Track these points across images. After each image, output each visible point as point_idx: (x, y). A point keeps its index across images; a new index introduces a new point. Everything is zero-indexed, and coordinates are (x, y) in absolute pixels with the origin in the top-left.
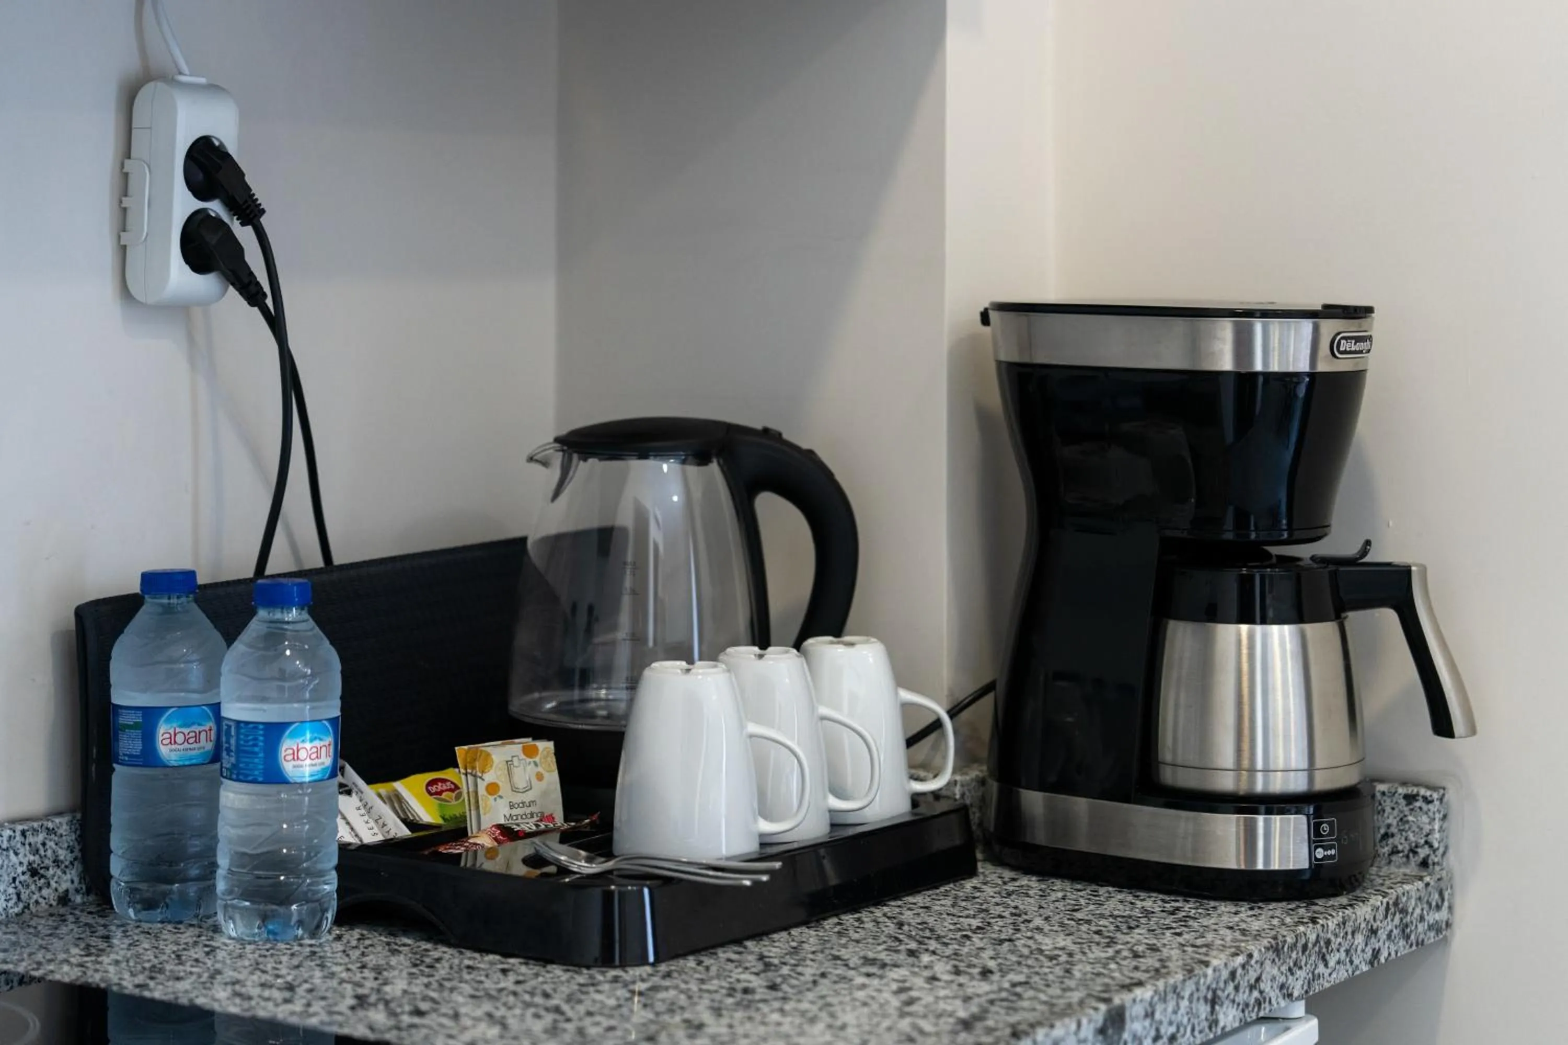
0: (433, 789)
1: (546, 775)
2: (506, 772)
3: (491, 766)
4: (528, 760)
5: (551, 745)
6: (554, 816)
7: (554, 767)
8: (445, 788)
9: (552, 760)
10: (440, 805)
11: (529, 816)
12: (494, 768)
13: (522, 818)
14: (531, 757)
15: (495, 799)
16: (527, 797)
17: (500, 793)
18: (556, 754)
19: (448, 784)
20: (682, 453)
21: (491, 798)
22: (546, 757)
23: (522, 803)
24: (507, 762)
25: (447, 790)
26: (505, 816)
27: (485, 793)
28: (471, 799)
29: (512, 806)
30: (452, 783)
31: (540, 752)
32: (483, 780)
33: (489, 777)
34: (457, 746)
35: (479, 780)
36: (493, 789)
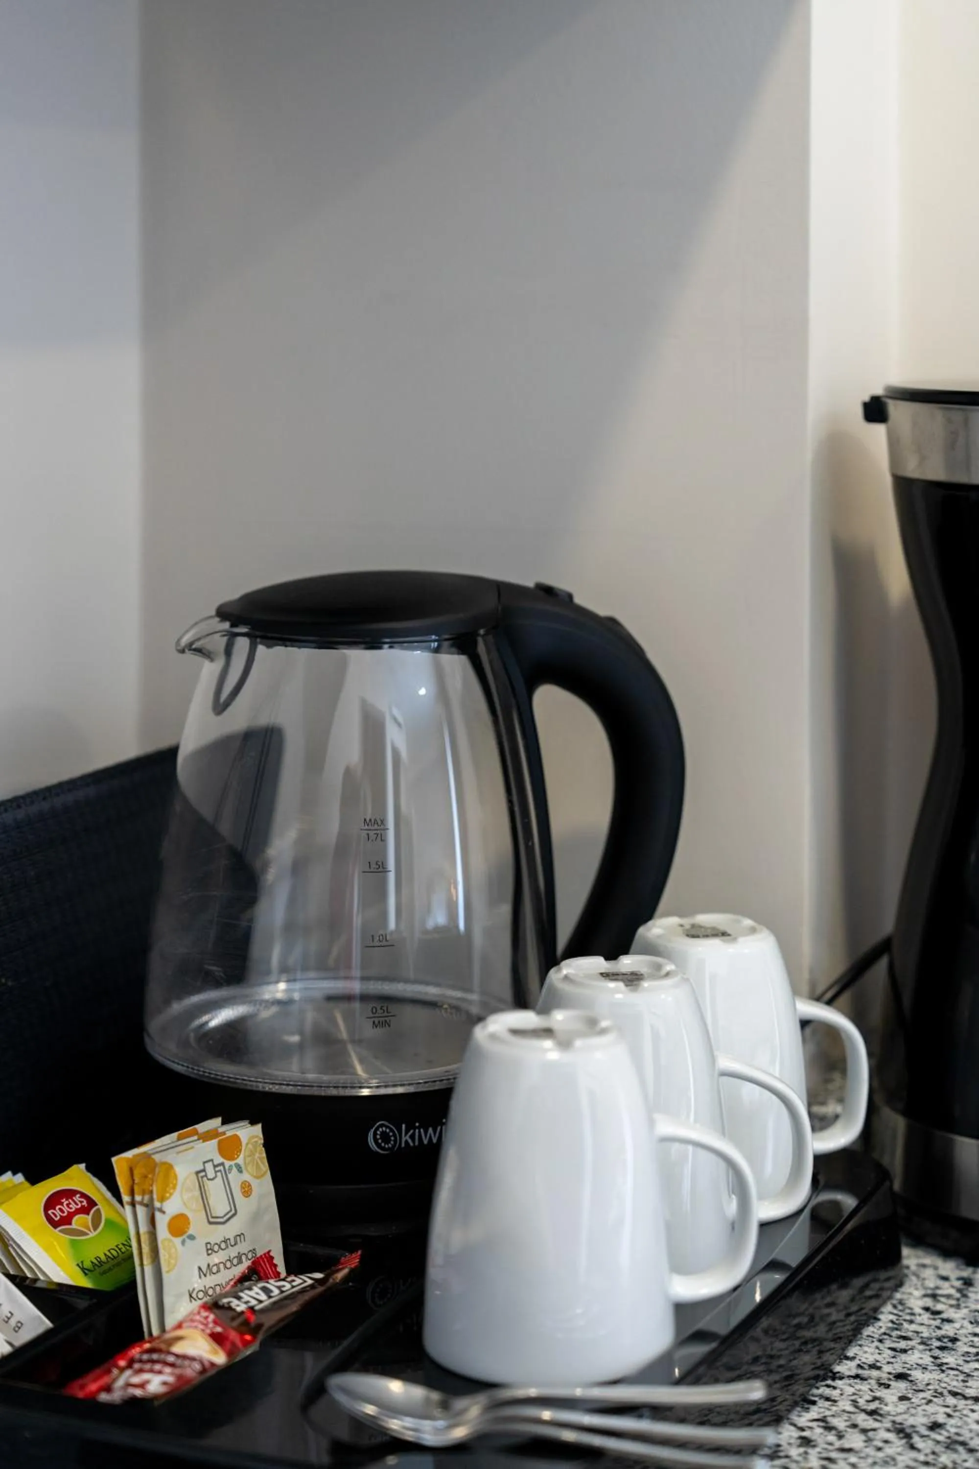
0: (56, 1213)
1: (254, 1183)
2: (197, 1193)
3: (174, 1188)
4: (228, 1163)
5: (257, 1130)
6: (272, 1254)
7: (265, 1167)
8: (74, 1207)
9: (261, 1154)
10: (73, 1242)
11: (235, 1261)
12: (178, 1187)
13: (226, 1267)
14: (233, 1159)
15: (183, 1243)
16: (230, 1230)
17: (191, 1231)
18: (266, 1145)
19: (77, 1198)
20: (433, 637)
21: (177, 1241)
22: (252, 1154)
23: (225, 1241)
24: (197, 1173)
25: (78, 1212)
26: (200, 1269)
27: (169, 1236)
28: (143, 1245)
29: (210, 1250)
30: (83, 1195)
31: (244, 1144)
32: (164, 1212)
33: (172, 1206)
34: (114, 1155)
35: (158, 1215)
36: (179, 1225)
